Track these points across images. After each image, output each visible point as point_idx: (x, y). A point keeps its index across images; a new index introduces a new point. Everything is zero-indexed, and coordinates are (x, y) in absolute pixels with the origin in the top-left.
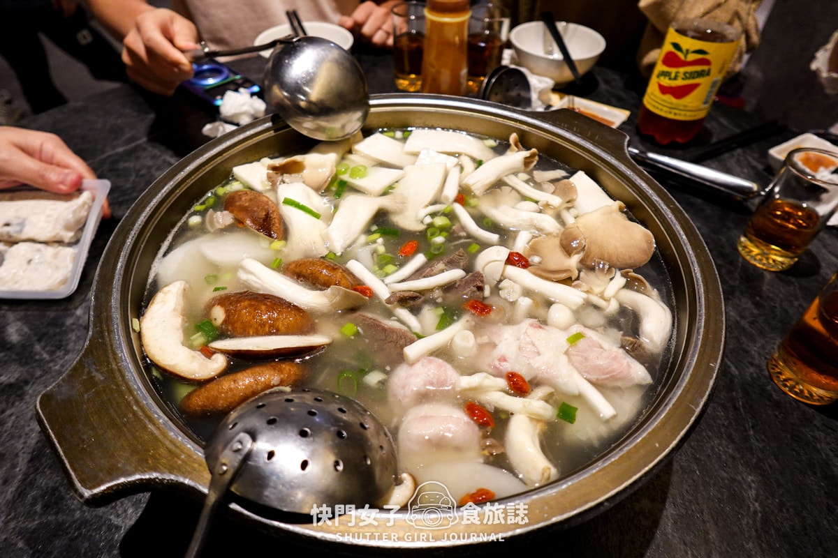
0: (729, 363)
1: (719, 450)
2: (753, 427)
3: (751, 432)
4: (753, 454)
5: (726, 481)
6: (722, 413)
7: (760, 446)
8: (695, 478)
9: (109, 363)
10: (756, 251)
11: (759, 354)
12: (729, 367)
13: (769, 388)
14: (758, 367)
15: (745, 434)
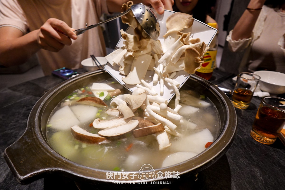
0: (238, 135)
1: (244, 162)
2: (252, 153)
3: (252, 155)
4: (254, 162)
5: (249, 171)
6: (241, 150)
7: (256, 159)
8: (239, 171)
9: (33, 137)
10: (237, 104)
11: (247, 132)
12: (239, 136)
13: (253, 141)
14: (248, 135)
15: (250, 156)
